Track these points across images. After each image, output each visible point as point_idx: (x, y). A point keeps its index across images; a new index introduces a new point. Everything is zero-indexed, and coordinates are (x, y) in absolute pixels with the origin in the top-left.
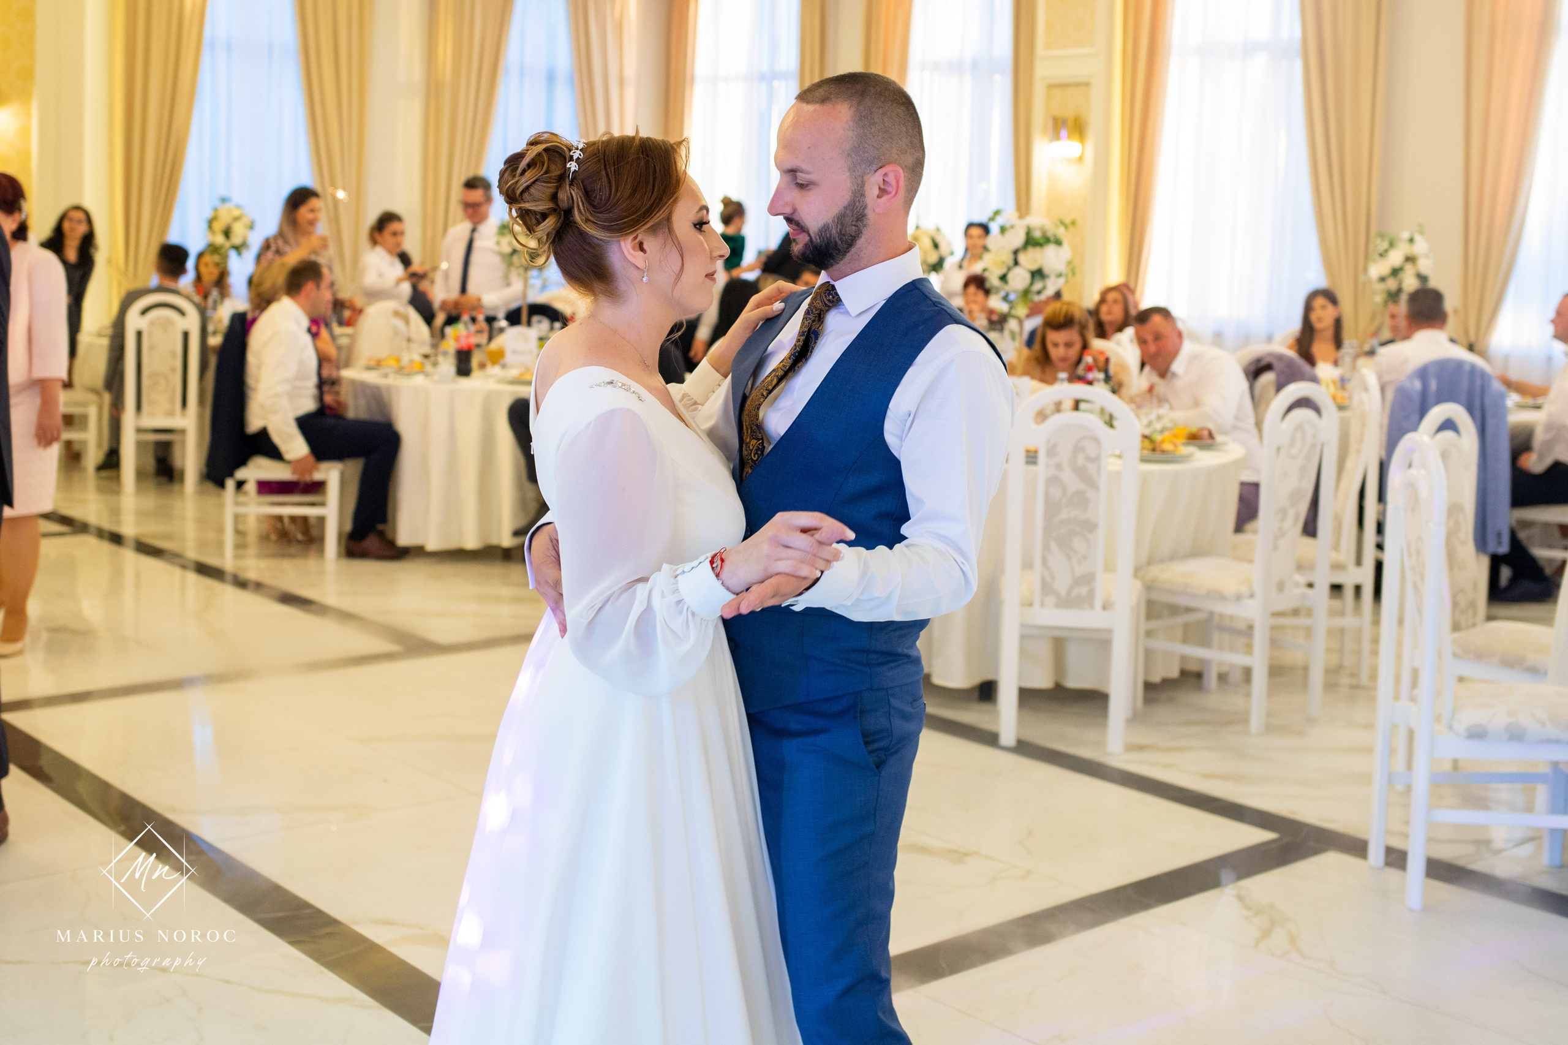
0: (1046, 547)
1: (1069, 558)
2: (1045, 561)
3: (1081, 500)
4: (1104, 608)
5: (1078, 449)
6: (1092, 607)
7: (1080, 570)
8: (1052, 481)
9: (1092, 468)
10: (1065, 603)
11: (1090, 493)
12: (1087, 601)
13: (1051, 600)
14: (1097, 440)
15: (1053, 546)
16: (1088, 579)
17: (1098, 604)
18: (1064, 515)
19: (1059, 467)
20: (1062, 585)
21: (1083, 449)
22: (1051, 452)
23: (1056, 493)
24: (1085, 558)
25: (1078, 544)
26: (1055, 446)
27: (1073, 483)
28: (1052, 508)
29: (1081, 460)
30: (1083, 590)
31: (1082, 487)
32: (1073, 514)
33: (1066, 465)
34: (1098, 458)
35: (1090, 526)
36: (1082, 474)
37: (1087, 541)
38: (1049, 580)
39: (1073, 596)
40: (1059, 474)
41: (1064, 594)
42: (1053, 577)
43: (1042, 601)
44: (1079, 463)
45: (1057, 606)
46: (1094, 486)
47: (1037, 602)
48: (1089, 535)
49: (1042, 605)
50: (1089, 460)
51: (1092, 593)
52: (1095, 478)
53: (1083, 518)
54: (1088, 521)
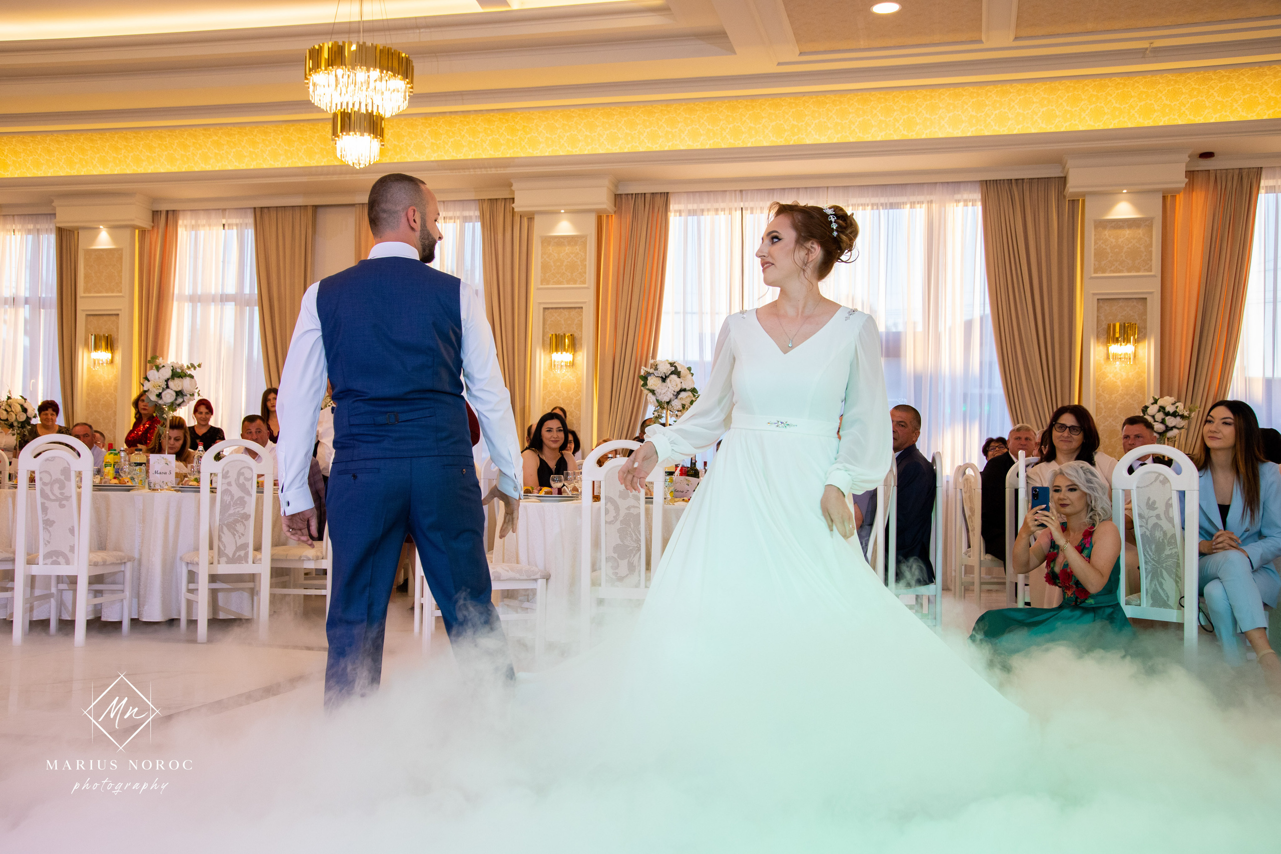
0: (221, 530)
1: (234, 535)
2: (219, 537)
3: (242, 502)
4: (253, 563)
5: (240, 474)
6: (247, 562)
7: (240, 542)
8: (225, 492)
9: (248, 484)
10: (231, 561)
11: (247, 498)
12: (245, 558)
13: (223, 560)
14: (251, 469)
15: (225, 529)
16: (244, 546)
17: (250, 560)
18: (231, 512)
19: (229, 484)
20: (230, 550)
21: (243, 474)
22: (225, 476)
23: (227, 498)
24: (243, 535)
25: (240, 528)
26: (228, 472)
27: (237, 492)
28: (225, 508)
29: (242, 480)
30: (242, 553)
31: (242, 494)
32: (237, 510)
33: (233, 483)
34: (252, 479)
35: (246, 517)
36: (242, 487)
37: (244, 525)
38: (222, 548)
39: (236, 556)
40: (229, 488)
41: (231, 556)
42: (225, 547)
43: (219, 561)
44: (241, 482)
45: (227, 563)
46: (249, 494)
47: (215, 562)
48: (245, 522)
49: (219, 563)
50: (247, 479)
51: (247, 554)
52: (250, 489)
53: (242, 512)
54: (245, 514)
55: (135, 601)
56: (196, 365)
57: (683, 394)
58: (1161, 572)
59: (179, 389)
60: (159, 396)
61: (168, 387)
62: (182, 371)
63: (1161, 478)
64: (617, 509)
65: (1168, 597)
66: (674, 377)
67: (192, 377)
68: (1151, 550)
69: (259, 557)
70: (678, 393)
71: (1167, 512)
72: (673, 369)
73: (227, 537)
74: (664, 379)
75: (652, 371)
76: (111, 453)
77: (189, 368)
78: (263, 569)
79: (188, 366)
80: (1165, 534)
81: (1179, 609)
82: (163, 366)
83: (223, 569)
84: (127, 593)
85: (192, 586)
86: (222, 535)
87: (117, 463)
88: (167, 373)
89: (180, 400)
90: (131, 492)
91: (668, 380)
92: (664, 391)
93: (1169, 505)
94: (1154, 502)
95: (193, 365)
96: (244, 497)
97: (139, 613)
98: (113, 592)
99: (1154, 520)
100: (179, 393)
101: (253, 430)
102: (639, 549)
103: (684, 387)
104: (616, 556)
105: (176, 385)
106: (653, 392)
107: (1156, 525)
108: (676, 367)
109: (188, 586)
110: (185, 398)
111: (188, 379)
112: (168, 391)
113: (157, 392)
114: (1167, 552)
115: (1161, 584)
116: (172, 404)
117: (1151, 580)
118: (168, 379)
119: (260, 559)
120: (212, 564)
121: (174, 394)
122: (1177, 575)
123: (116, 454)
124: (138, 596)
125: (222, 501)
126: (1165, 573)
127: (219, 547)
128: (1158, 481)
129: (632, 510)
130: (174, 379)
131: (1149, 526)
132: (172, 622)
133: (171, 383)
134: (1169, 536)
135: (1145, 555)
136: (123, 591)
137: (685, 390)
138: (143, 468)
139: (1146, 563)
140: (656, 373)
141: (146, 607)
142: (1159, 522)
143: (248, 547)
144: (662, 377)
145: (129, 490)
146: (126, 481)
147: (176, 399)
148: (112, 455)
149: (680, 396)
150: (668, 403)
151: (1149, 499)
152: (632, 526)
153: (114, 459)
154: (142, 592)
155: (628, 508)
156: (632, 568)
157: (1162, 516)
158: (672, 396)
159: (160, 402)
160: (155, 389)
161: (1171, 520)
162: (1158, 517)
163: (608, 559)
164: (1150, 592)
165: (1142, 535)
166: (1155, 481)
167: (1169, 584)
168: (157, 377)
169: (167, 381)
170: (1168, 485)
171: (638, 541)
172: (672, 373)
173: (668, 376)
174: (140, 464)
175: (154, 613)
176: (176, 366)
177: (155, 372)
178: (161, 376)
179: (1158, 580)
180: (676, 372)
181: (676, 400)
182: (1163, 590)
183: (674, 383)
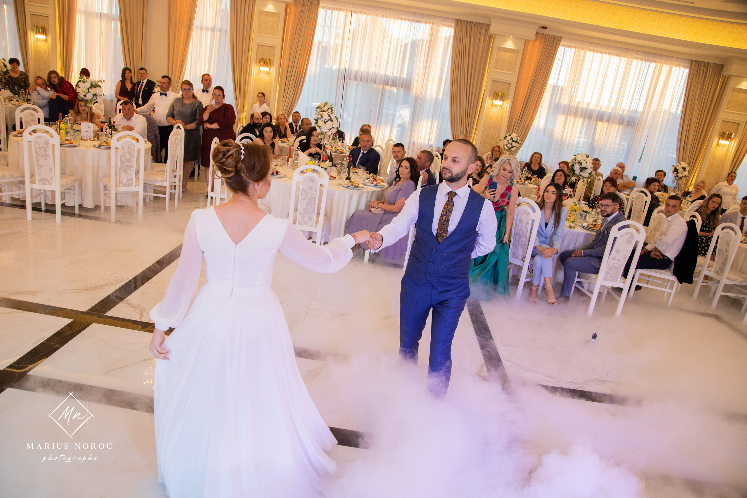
0: (120, 172)
1: (126, 174)
2: (120, 175)
3: (130, 160)
4: (135, 187)
5: (129, 148)
6: (132, 186)
7: (129, 178)
8: (122, 156)
9: (133, 152)
10: (125, 186)
11: (132, 159)
12: (130, 185)
14: (134, 145)
15: (122, 172)
16: (131, 179)
18: (125, 164)
19: (124, 152)
20: (124, 181)
21: (130, 148)
22: (122, 148)
23: (123, 158)
24: (130, 174)
25: (129, 171)
26: (123, 147)
27: (128, 156)
28: (122, 162)
29: (130, 150)
30: (130, 182)
31: (130, 157)
32: (128, 163)
33: (126, 152)
34: (134, 150)
35: (132, 167)
36: (130, 154)
37: (131, 170)
38: (121, 180)
39: (128, 183)
40: (124, 154)
41: (125, 183)
42: (122, 179)
43: (119, 186)
44: (130, 151)
45: (123, 186)
46: (133, 157)
47: (118, 186)
48: (131, 169)
49: (120, 187)
50: (133, 150)
51: (132, 183)
52: (134, 155)
53: (130, 164)
54: (131, 165)
55: (80, 197)
56: (102, 81)
57: (333, 130)
58: (518, 247)
59: (95, 93)
60: (85, 96)
61: (89, 92)
62: (95, 83)
63: (527, 212)
64: (307, 194)
65: (519, 255)
66: (330, 122)
67: (100, 87)
68: (517, 237)
69: (137, 184)
70: (331, 129)
71: (526, 226)
72: (330, 118)
73: (123, 175)
74: (325, 122)
75: (320, 117)
76: (63, 124)
77: (98, 82)
78: (140, 189)
79: (98, 81)
80: (523, 233)
81: (521, 261)
82: (86, 81)
83: (122, 189)
84: (77, 195)
85: (106, 192)
86: (121, 174)
87: (66, 128)
88: (88, 85)
89: (95, 98)
90: (76, 148)
91: (327, 123)
92: (325, 128)
93: (527, 223)
94: (522, 221)
95: (100, 81)
96: (131, 158)
97: (82, 203)
98: (70, 193)
99: (519, 227)
100: (94, 95)
101: (127, 109)
102: (314, 211)
103: (334, 127)
104: (304, 213)
105: (93, 91)
106: (320, 127)
107: (521, 229)
108: (331, 117)
109: (104, 192)
110: (97, 97)
111: (99, 88)
112: (89, 94)
113: (84, 94)
114: (522, 240)
115: (517, 250)
116: (91, 100)
117: (514, 248)
118: (89, 88)
119: (139, 185)
120: (116, 187)
121: (92, 95)
122: (524, 249)
123: (65, 124)
124: (81, 196)
125: (121, 160)
126: (519, 247)
127: (119, 179)
128: (526, 213)
129: (313, 195)
130: (92, 88)
131: (518, 229)
132: (97, 207)
133: (90, 90)
134: (525, 234)
135: (514, 239)
136: (75, 194)
137: (334, 128)
138: (79, 132)
139: (513, 241)
140: (322, 119)
141: (85, 201)
142: (522, 228)
143: (133, 179)
144: (324, 121)
145: (75, 147)
146: (73, 142)
147: (93, 98)
148: (64, 125)
149: (331, 130)
150: (325, 133)
151: (521, 219)
152: (312, 202)
153: (65, 127)
154: (83, 194)
155: (312, 194)
156: (310, 219)
157: (524, 226)
158: (328, 130)
159: (85, 98)
160: (83, 93)
161: (527, 229)
162: (522, 226)
163: (300, 214)
164: (513, 252)
165: (515, 231)
166: (525, 213)
167: (520, 252)
168: (84, 86)
169: (88, 89)
170: (529, 216)
171: (314, 208)
172: (329, 120)
173: (327, 121)
174: (78, 131)
175: (89, 204)
176: (93, 81)
177: (83, 83)
178: (85, 86)
179: (516, 249)
180: (331, 120)
181: (329, 132)
182: (518, 253)
183: (329, 124)
